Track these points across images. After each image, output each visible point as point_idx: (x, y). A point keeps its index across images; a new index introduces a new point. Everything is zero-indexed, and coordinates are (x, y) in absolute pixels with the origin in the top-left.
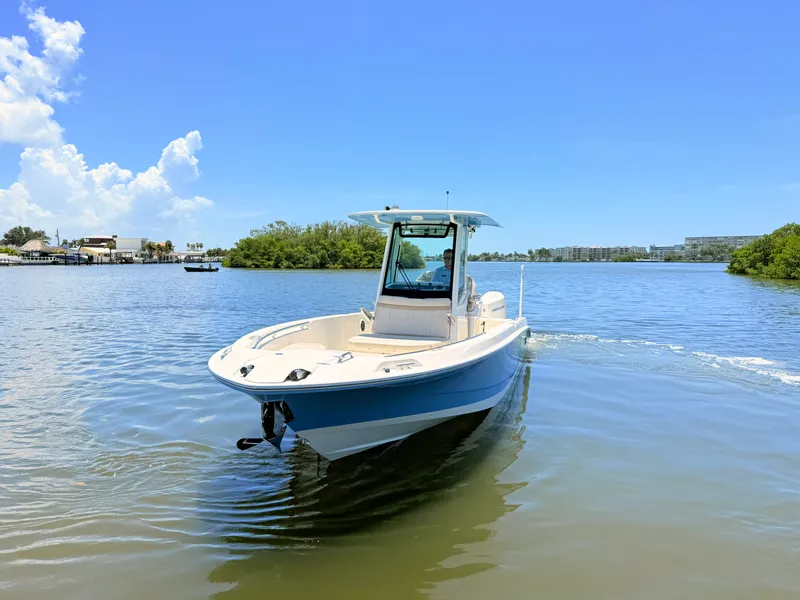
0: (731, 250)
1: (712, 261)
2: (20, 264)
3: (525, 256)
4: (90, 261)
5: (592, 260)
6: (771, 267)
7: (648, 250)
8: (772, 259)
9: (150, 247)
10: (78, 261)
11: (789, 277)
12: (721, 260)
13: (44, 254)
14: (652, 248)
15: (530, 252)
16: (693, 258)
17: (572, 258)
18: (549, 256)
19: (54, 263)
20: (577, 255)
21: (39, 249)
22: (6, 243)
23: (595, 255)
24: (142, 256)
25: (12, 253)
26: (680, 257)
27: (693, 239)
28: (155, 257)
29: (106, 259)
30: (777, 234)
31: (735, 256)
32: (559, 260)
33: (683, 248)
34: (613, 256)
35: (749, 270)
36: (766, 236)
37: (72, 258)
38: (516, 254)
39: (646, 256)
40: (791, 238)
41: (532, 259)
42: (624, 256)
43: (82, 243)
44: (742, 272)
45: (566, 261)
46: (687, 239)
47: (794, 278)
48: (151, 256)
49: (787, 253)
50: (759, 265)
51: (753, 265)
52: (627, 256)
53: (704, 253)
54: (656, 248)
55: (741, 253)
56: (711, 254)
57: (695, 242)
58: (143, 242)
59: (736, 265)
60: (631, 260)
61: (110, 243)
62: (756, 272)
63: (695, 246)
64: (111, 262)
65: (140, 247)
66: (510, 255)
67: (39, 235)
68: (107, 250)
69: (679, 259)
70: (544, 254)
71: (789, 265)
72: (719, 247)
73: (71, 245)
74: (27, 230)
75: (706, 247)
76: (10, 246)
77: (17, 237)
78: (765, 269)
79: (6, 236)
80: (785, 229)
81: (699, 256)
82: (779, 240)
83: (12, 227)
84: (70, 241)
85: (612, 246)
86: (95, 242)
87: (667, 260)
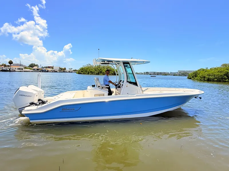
0: (188, 74)
1: (184, 76)
2: (32, 71)
4: (48, 71)
5: (157, 75)
6: (197, 78)
7: (170, 73)
8: (197, 76)
9: (61, 69)
10: (45, 71)
11: (201, 80)
12: (186, 76)
13: (38, 70)
14: (171, 73)
15: (144, 73)
16: (180, 75)
19: (40, 72)
20: (155, 73)
21: (37, 68)
22: (29, 67)
24: (59, 71)
25: (31, 69)
28: (62, 71)
29: (51, 71)
30: (199, 70)
32: (150, 74)
33: (177, 73)
34: (162, 74)
35: (192, 78)
36: (196, 71)
37: (44, 71)
38: (141, 73)
40: (202, 71)
41: (145, 74)
43: (46, 67)
44: (190, 78)
46: (178, 71)
47: (202, 80)
48: (61, 71)
49: (201, 75)
50: (194, 77)
51: (193, 77)
52: (165, 74)
53: (182, 74)
55: (190, 74)
58: (59, 68)
59: (189, 77)
61: (52, 67)
62: (193, 78)
63: (180, 72)
64: (52, 72)
65: (59, 69)
67: (37, 65)
68: (52, 69)
69: (177, 75)
70: (147, 73)
71: (201, 77)
72: (185, 73)
73: (44, 68)
74: (34, 64)
76: (30, 67)
77: (32, 66)
78: (196, 78)
79: (29, 65)
80: (200, 69)
82: (199, 72)
83: (31, 63)
84: (43, 67)
85: (162, 72)
86: (49, 67)
87: (174, 75)
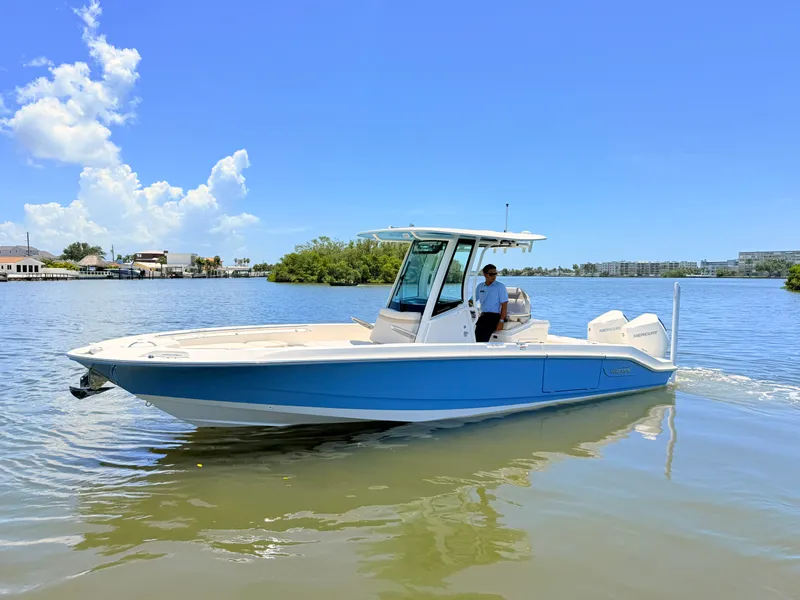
0: (789, 266)
1: (769, 277)
2: (77, 278)
3: (570, 271)
4: (142, 275)
5: (639, 275)
7: (699, 266)
9: (199, 262)
10: (130, 275)
12: (778, 276)
13: (100, 269)
14: (703, 263)
15: (575, 267)
16: (748, 274)
17: (619, 273)
18: (595, 271)
19: (109, 277)
20: (625, 270)
21: (95, 263)
22: (65, 258)
23: (643, 271)
24: (192, 270)
25: (70, 268)
26: (733, 273)
27: (747, 253)
28: (204, 272)
29: (158, 274)
31: (794, 272)
32: (605, 275)
33: (736, 263)
34: (662, 271)
37: (125, 272)
38: (560, 269)
39: (697, 272)
41: (578, 274)
42: (674, 271)
43: (135, 258)
45: (612, 276)
46: (741, 254)
48: (200, 271)
52: (676, 271)
53: (760, 269)
54: (708, 263)
56: (767, 269)
57: (750, 257)
58: (192, 257)
59: (794, 281)
60: (681, 276)
61: (162, 258)
63: (749, 261)
64: (162, 277)
65: (189, 262)
66: (555, 270)
67: (95, 251)
68: (159, 265)
69: (733, 274)
70: (590, 269)
72: (775, 262)
73: (125, 260)
74: (85, 245)
75: (760, 263)
76: (69, 261)
77: (75, 253)
79: (65, 251)
81: (754, 271)
83: (71, 244)
84: (123, 256)
85: (661, 260)
86: (147, 257)
87: (720, 276)
